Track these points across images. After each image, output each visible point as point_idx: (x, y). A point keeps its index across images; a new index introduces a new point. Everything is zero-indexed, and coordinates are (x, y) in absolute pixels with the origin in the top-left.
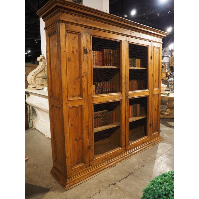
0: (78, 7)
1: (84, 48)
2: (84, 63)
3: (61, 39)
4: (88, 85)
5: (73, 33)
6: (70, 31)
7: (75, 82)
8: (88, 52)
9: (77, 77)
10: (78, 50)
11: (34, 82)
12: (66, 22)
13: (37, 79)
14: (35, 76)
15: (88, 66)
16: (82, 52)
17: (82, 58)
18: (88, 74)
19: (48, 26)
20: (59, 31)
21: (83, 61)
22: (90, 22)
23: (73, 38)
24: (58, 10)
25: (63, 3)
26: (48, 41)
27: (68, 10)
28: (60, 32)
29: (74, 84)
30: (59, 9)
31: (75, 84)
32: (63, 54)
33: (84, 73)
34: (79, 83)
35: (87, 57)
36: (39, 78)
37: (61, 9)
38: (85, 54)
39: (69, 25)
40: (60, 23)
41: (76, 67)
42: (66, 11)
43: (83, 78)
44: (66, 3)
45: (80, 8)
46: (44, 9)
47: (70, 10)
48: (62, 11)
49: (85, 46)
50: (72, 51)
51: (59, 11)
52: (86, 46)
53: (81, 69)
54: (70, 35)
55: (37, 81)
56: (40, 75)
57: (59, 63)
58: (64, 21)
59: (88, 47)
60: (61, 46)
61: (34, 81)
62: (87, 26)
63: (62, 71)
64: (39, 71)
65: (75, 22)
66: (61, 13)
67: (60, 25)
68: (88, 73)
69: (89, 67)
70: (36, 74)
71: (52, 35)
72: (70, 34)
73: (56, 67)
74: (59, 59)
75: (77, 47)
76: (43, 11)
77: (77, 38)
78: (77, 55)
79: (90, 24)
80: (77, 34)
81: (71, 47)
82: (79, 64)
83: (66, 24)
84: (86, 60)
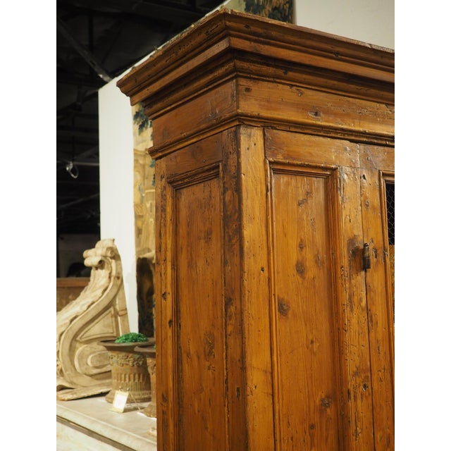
0: (329, 47)
1: (352, 241)
2: (354, 321)
3: (244, 208)
4: (378, 436)
5: (302, 174)
6: (289, 164)
7: (312, 427)
8: (373, 260)
9: (322, 400)
10: (323, 256)
11: (68, 364)
12: (268, 124)
13: (80, 349)
14: (71, 335)
15: (372, 334)
16: (345, 260)
17: (344, 297)
18: (375, 377)
19: (168, 141)
20: (233, 169)
21: (352, 310)
22: (375, 114)
23: (301, 198)
24: (235, 69)
25: (259, 35)
26: (169, 209)
27: (281, 68)
28: (243, 170)
29: (308, 437)
30: (239, 64)
31: (312, 436)
32: (254, 285)
33: (356, 374)
34: (332, 432)
35: (368, 289)
36: (89, 342)
37: (246, 65)
38: (357, 272)
39: (282, 135)
40: (242, 130)
41: (316, 346)
42: (271, 70)
43: (351, 403)
44: (274, 34)
45: (338, 53)
46: (159, 65)
47: (288, 65)
48: (251, 72)
49: (358, 232)
50: (297, 265)
51: (236, 74)
52: (361, 233)
53: (341, 353)
54: (288, 184)
55: (81, 357)
56: (97, 330)
57: (230, 329)
58: (259, 117)
59: (372, 234)
60: (246, 244)
61: (67, 359)
62: (364, 134)
63: (249, 373)
64: (93, 311)
65: (310, 119)
66: (243, 82)
67: (243, 138)
68: (375, 367)
69: (380, 338)
70: (78, 324)
71: (188, 185)
72: (284, 179)
73: (211, 346)
74: (232, 309)
75: (319, 237)
76: (150, 76)
77: (319, 196)
78: (321, 283)
79: (375, 121)
80: (316, 175)
81: (294, 243)
82: (332, 325)
83: (271, 133)
84: (364, 303)
